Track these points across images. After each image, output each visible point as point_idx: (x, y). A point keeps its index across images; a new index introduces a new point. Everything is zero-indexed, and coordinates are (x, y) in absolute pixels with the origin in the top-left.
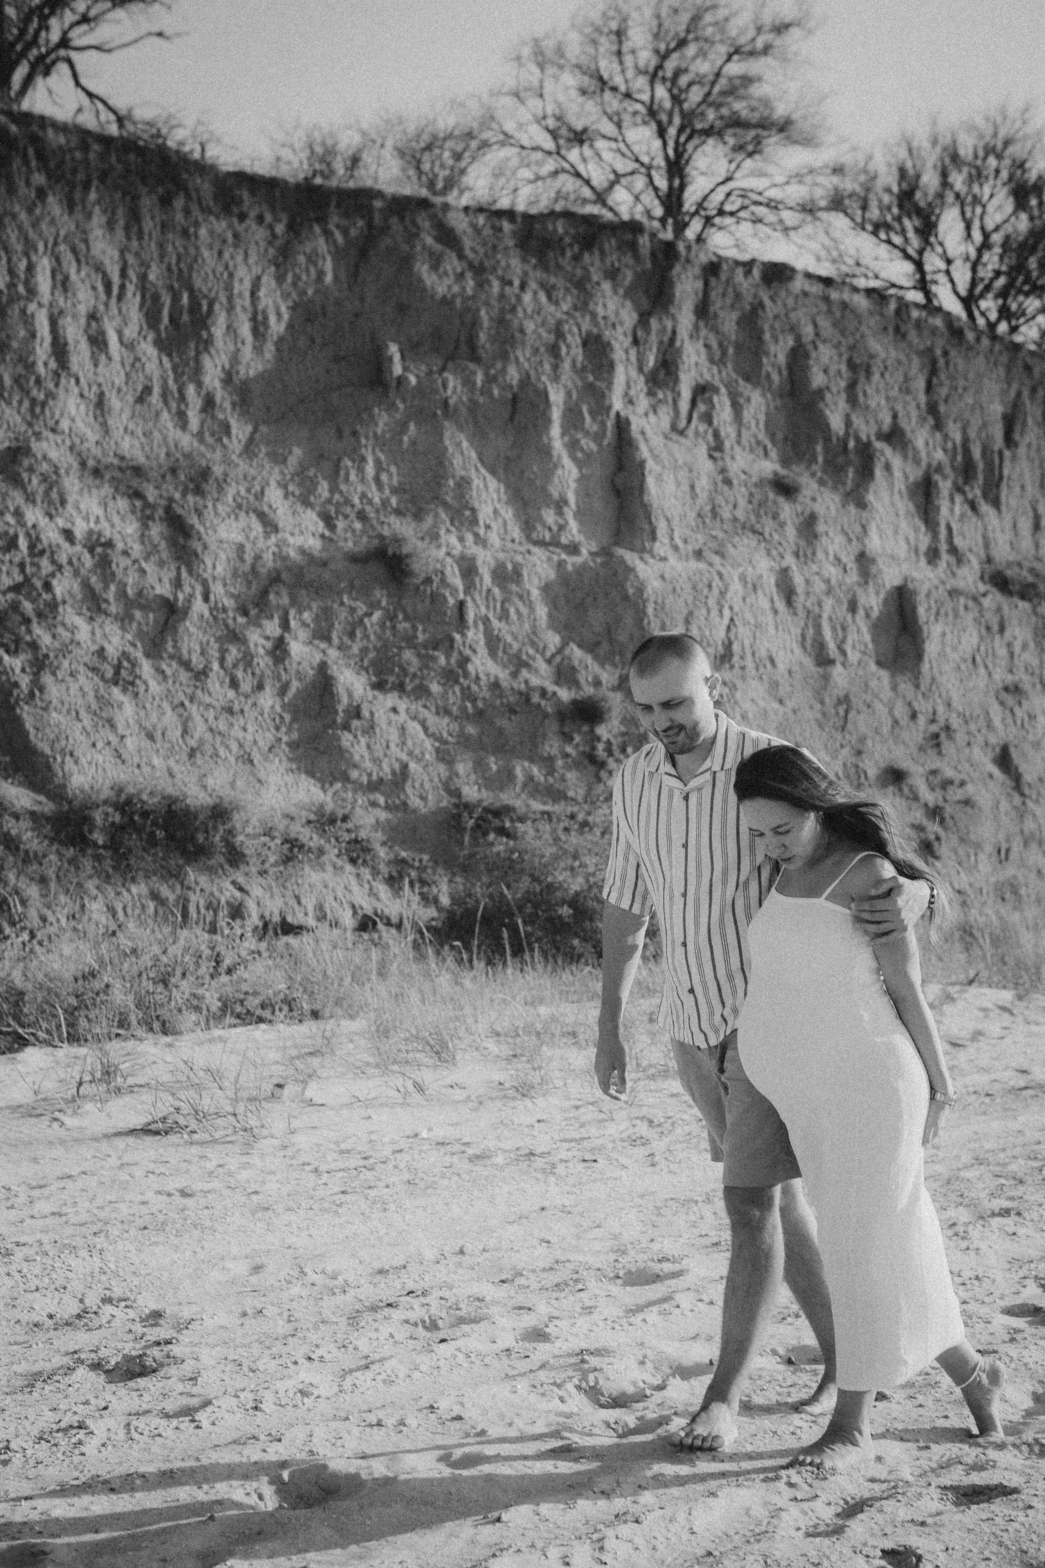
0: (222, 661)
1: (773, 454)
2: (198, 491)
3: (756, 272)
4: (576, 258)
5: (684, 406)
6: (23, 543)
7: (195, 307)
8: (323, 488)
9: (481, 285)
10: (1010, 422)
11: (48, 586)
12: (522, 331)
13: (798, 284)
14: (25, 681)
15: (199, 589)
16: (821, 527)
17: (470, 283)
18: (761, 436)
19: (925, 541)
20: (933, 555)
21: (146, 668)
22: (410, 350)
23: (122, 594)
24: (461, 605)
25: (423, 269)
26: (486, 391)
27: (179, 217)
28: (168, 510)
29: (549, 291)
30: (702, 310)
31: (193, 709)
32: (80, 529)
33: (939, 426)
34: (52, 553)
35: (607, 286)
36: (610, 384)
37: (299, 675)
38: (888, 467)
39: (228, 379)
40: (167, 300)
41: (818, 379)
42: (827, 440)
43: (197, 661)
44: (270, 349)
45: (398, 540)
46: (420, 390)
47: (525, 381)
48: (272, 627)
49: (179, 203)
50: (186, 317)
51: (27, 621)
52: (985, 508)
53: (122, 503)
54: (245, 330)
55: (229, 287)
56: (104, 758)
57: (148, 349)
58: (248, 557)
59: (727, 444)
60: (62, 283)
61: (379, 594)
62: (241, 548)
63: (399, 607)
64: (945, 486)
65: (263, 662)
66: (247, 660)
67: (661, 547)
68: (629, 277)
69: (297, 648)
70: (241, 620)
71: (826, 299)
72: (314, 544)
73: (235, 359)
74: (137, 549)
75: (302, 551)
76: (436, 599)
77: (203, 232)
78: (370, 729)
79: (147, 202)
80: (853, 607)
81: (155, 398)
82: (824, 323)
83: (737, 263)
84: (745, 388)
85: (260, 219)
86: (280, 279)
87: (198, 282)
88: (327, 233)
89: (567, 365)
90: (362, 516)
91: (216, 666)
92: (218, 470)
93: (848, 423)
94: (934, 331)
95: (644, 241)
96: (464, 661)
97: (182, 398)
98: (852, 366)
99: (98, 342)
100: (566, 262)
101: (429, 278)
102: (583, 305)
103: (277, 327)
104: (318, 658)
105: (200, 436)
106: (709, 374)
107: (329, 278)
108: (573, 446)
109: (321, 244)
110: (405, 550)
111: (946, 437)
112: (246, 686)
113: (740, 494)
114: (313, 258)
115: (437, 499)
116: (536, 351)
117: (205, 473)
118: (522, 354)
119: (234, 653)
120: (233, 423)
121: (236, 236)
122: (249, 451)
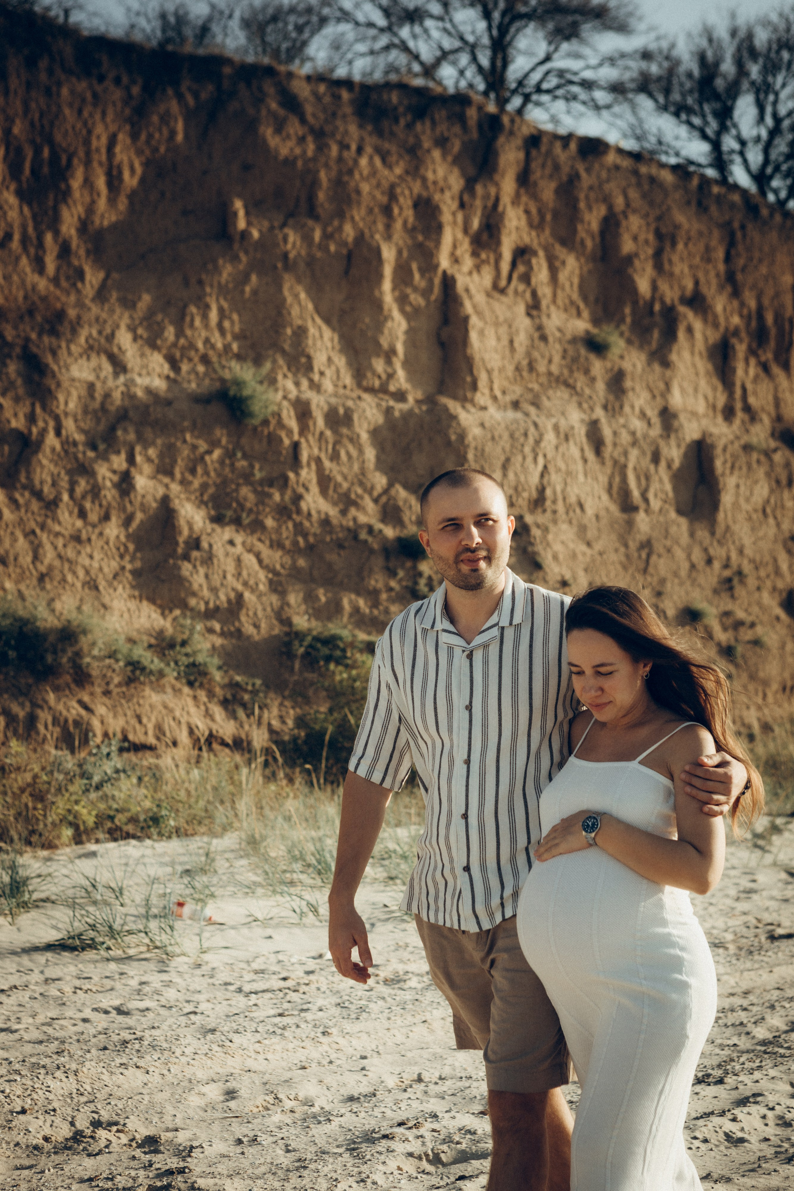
0: (71, 492)
1: (586, 314)
2: (54, 332)
3: (573, 146)
4: (409, 126)
5: (505, 266)
7: (54, 160)
8: (170, 333)
9: (321, 148)
12: (358, 192)
13: (611, 158)
15: (51, 424)
16: (628, 384)
17: (311, 148)
18: (575, 296)
19: (721, 400)
20: (729, 413)
22: (253, 206)
24: (296, 446)
25: (268, 132)
26: (323, 247)
27: (43, 77)
28: (25, 348)
29: (384, 157)
30: (523, 179)
31: (44, 537)
33: (736, 293)
35: (437, 154)
36: (438, 243)
37: (143, 508)
38: (690, 330)
39: (84, 227)
40: (29, 154)
41: (627, 246)
42: (635, 303)
43: (48, 491)
44: (123, 204)
45: (239, 383)
46: (261, 244)
47: (360, 238)
48: (119, 462)
49: (43, 63)
50: (46, 170)
52: (776, 370)
54: (101, 183)
55: (87, 142)
57: (10, 198)
58: (98, 395)
59: (544, 303)
61: (221, 434)
62: (91, 387)
63: (238, 446)
64: (741, 349)
65: (109, 494)
66: (95, 492)
67: (482, 397)
68: (456, 146)
69: (142, 482)
70: (91, 454)
71: (636, 172)
72: (159, 384)
73: (90, 210)
75: (148, 391)
76: (273, 440)
77: (65, 91)
78: (209, 559)
79: (14, 62)
80: (656, 458)
81: (15, 244)
82: (633, 194)
83: (556, 137)
84: (560, 251)
85: (118, 81)
86: (134, 136)
87: (58, 137)
88: (180, 97)
89: (398, 225)
90: (205, 360)
91: (66, 497)
92: (72, 313)
93: (654, 287)
94: (732, 206)
95: (472, 113)
96: (298, 498)
97: (40, 245)
98: (659, 235)
100: (400, 128)
101: (273, 141)
102: (415, 170)
103: (130, 181)
104: (161, 491)
105: (55, 281)
106: (529, 238)
107: (180, 137)
108: (402, 300)
109: (174, 106)
110: (246, 392)
111: (742, 304)
112: (93, 517)
113: (555, 350)
114: (166, 118)
115: (276, 346)
116: (370, 211)
117: (60, 315)
118: (358, 214)
119: (83, 485)
120: (87, 269)
121: (95, 95)
122: (101, 296)
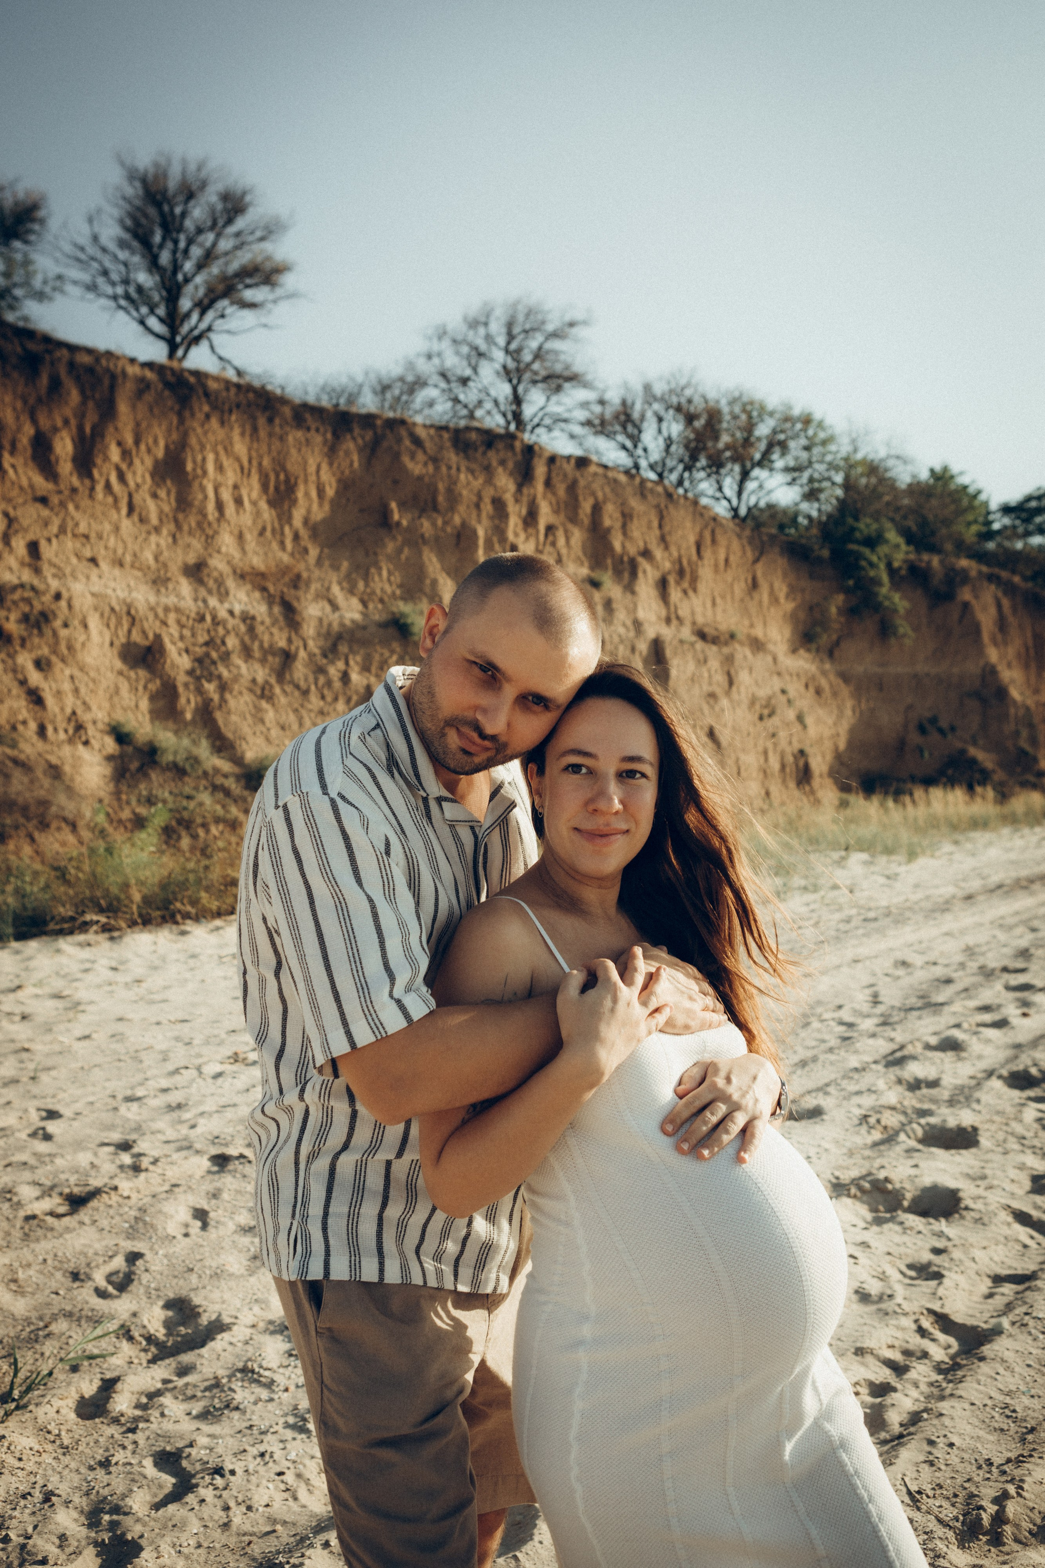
0: (316, 684)
1: (586, 564)
2: (296, 587)
3: (573, 461)
4: (484, 453)
5: (542, 537)
6: (208, 618)
7: (287, 480)
8: (361, 585)
9: (437, 468)
10: (699, 546)
11: (224, 643)
12: (460, 495)
13: (593, 469)
14: (216, 697)
15: (301, 644)
16: (614, 606)
17: (431, 468)
18: (580, 554)
19: (664, 613)
20: (668, 621)
21: (277, 690)
22: (402, 505)
23: (261, 646)
25: (406, 460)
26: (443, 530)
27: (277, 429)
28: (282, 598)
29: (472, 471)
30: (548, 483)
31: (304, 713)
32: (237, 609)
33: (667, 548)
34: (224, 623)
35: (500, 470)
36: (507, 523)
37: (357, 692)
38: (645, 572)
39: (306, 521)
40: (272, 477)
41: (607, 522)
42: (613, 556)
43: (302, 684)
44: (327, 507)
45: (403, 615)
46: (408, 529)
47: (464, 524)
48: (341, 665)
49: (277, 421)
50: (282, 487)
51: (214, 663)
52: (691, 593)
53: (257, 595)
54: (314, 494)
55: (305, 470)
56: (260, 741)
57: (263, 505)
58: (325, 623)
59: (565, 559)
60: (220, 468)
61: (396, 645)
62: (320, 620)
63: (406, 653)
64: (672, 582)
65: (337, 684)
66: (329, 683)
68: (510, 465)
69: (355, 677)
70: (324, 661)
71: (606, 476)
72: (357, 617)
73: (309, 511)
74: (268, 621)
75: (353, 621)
77: (290, 438)
79: (262, 421)
80: (633, 649)
81: (268, 533)
82: (607, 490)
83: (563, 457)
84: (570, 526)
85: (317, 430)
86: (331, 464)
87: (289, 466)
88: (354, 439)
89: (484, 515)
90: (381, 601)
91: (313, 688)
92: (305, 575)
93: (623, 547)
94: (659, 495)
95: (518, 444)
97: (282, 533)
98: (624, 515)
99: (239, 501)
100: (478, 455)
101: (410, 465)
102: (490, 480)
103: (330, 492)
104: (365, 682)
105: (292, 555)
106: (552, 519)
107: (356, 464)
109: (351, 445)
110: (409, 621)
111: (670, 555)
112: (329, 699)
114: (347, 453)
115: (421, 590)
116: (468, 507)
117: (298, 576)
118: (462, 508)
119: (322, 680)
120: (310, 546)
121: (307, 440)
122: (319, 562)
